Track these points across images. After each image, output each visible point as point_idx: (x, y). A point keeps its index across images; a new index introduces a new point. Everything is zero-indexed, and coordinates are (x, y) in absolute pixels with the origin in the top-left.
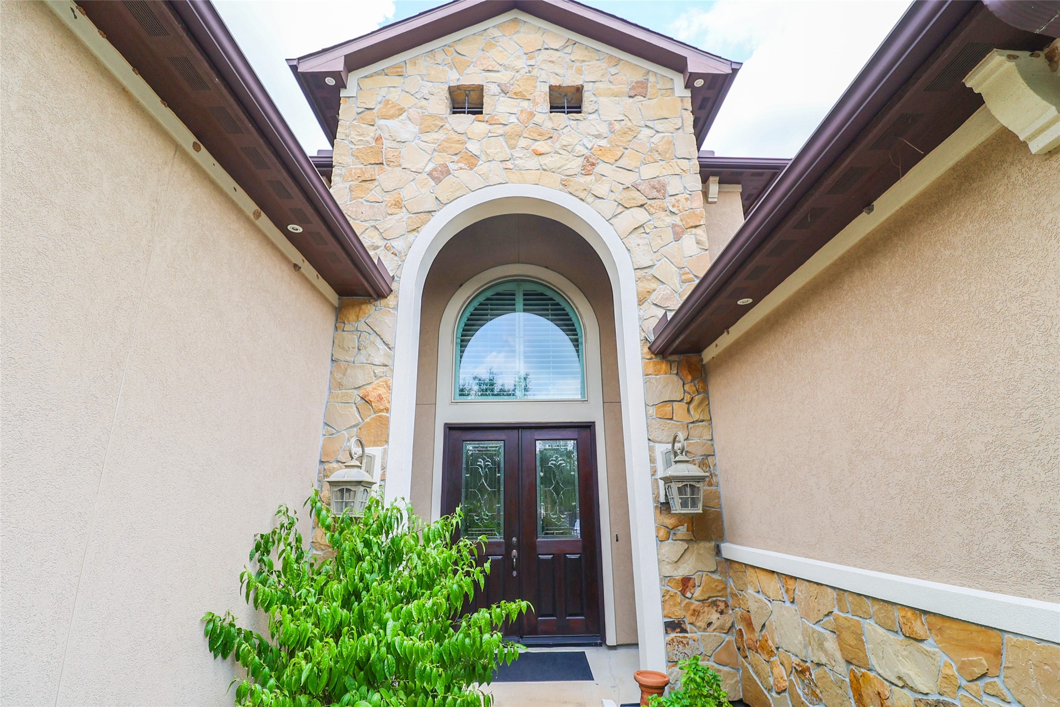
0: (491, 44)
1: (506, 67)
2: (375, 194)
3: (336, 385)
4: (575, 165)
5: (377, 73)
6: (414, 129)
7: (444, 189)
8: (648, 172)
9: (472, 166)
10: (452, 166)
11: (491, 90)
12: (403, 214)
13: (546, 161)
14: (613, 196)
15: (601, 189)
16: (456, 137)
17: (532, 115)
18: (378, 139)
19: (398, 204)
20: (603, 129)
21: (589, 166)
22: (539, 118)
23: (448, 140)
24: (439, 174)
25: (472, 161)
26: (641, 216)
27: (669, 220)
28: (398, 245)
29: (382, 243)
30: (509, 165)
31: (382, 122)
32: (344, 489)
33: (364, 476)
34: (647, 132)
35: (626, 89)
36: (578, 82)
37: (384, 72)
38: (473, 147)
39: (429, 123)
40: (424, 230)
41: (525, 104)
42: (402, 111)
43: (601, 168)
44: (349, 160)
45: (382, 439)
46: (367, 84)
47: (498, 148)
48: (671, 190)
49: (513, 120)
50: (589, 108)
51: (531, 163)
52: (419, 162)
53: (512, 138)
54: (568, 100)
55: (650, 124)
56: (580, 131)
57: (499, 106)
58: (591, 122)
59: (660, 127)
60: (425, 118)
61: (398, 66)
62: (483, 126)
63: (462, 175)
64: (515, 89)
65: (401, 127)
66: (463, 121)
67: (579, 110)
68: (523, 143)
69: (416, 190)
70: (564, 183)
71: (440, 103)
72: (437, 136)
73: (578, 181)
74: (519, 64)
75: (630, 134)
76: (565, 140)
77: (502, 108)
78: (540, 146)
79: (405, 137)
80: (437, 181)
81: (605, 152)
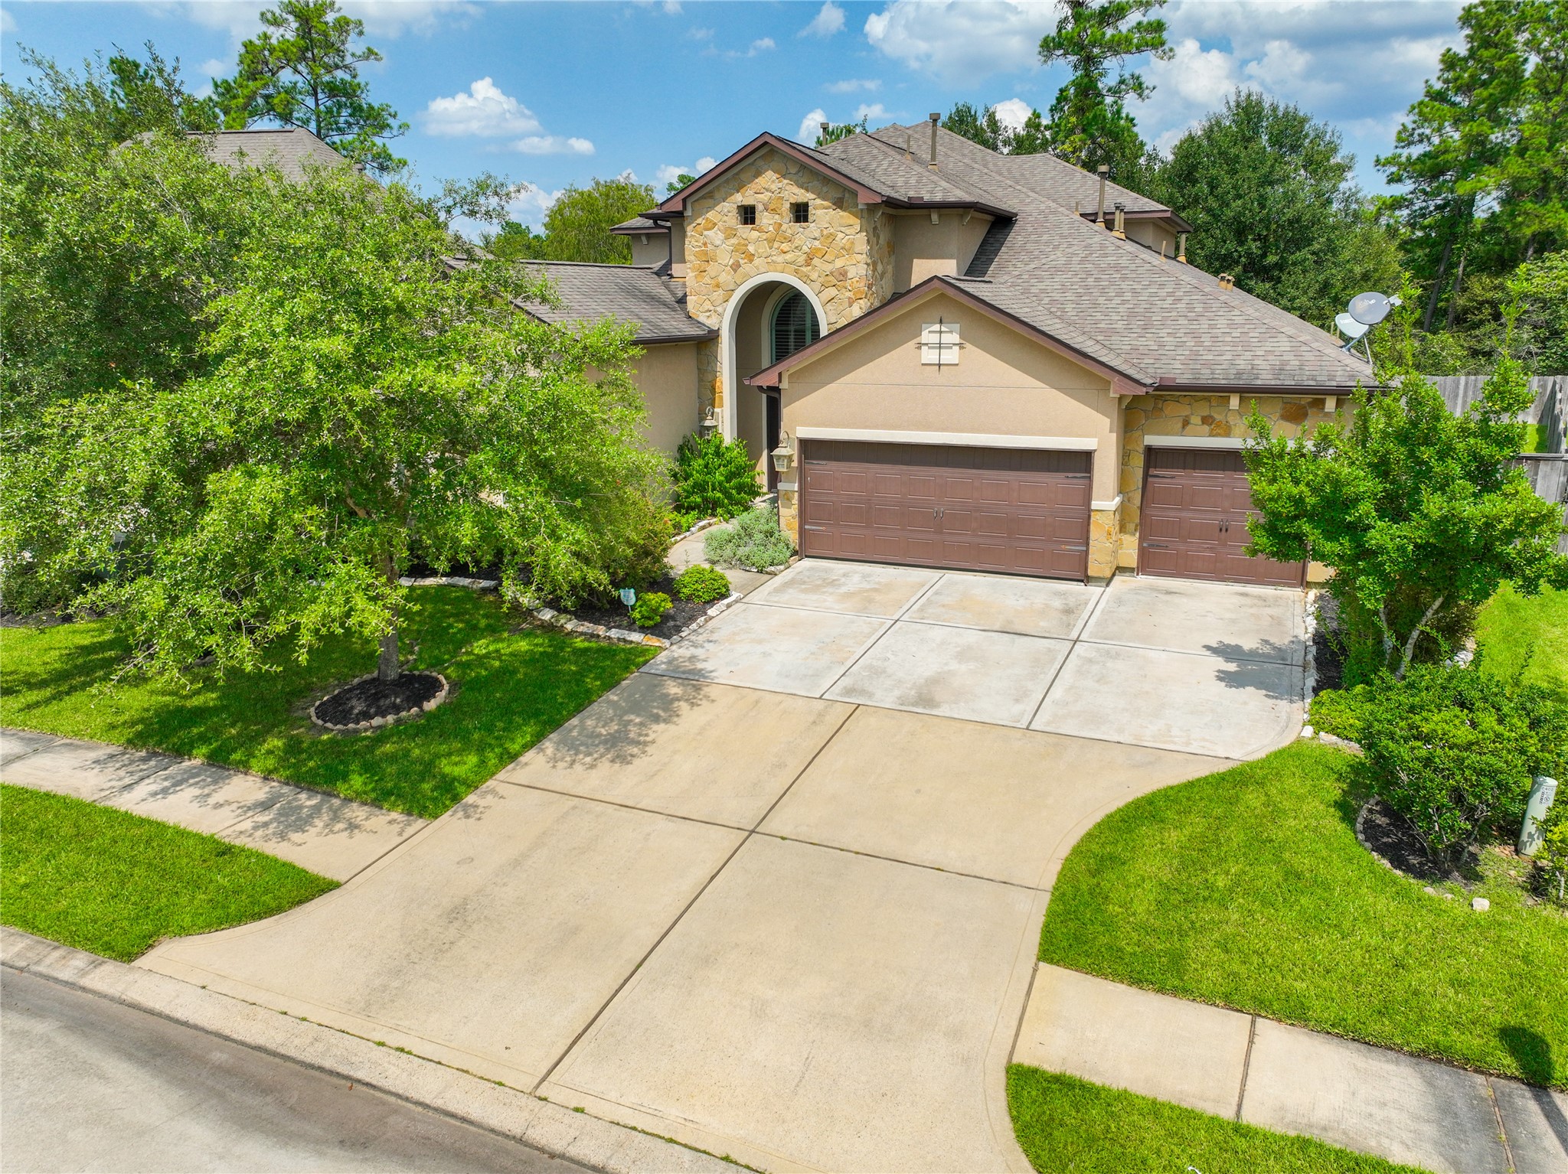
0: (760, 174)
1: (767, 190)
2: (707, 280)
3: (701, 380)
4: (802, 259)
5: (700, 197)
6: (721, 236)
7: (738, 278)
8: (839, 263)
9: (751, 261)
10: (742, 262)
11: (760, 207)
12: (721, 292)
13: (789, 257)
14: (820, 280)
15: (814, 276)
16: (743, 242)
17: (781, 225)
18: (705, 244)
19: (718, 286)
20: (817, 234)
21: (809, 261)
22: (784, 227)
23: (739, 244)
24: (736, 267)
25: (751, 257)
26: (833, 292)
27: (848, 294)
28: (720, 309)
29: (712, 308)
30: (769, 260)
31: (706, 233)
32: (706, 429)
33: (714, 423)
34: (840, 235)
35: (830, 203)
36: (805, 200)
37: (703, 197)
38: (751, 249)
39: (730, 233)
40: (731, 300)
41: (777, 216)
42: (715, 224)
43: (816, 261)
44: (692, 258)
45: (719, 407)
46: (697, 208)
47: (764, 248)
48: (850, 275)
49: (771, 228)
50: (810, 218)
51: (780, 259)
52: (725, 258)
53: (771, 241)
54: (801, 213)
55: (843, 229)
56: (806, 235)
57: (764, 219)
58: (812, 228)
59: (848, 232)
60: (727, 229)
61: (711, 192)
62: (755, 234)
63: (747, 267)
64: (772, 206)
65: (715, 236)
66: (745, 231)
67: (806, 220)
68: (776, 245)
69: (725, 277)
70: (796, 271)
71: (733, 219)
72: (734, 241)
73: (804, 269)
74: (774, 187)
75: (832, 237)
76: (797, 242)
77: (765, 221)
78: (785, 247)
79: (718, 243)
80: (735, 271)
81: (818, 250)
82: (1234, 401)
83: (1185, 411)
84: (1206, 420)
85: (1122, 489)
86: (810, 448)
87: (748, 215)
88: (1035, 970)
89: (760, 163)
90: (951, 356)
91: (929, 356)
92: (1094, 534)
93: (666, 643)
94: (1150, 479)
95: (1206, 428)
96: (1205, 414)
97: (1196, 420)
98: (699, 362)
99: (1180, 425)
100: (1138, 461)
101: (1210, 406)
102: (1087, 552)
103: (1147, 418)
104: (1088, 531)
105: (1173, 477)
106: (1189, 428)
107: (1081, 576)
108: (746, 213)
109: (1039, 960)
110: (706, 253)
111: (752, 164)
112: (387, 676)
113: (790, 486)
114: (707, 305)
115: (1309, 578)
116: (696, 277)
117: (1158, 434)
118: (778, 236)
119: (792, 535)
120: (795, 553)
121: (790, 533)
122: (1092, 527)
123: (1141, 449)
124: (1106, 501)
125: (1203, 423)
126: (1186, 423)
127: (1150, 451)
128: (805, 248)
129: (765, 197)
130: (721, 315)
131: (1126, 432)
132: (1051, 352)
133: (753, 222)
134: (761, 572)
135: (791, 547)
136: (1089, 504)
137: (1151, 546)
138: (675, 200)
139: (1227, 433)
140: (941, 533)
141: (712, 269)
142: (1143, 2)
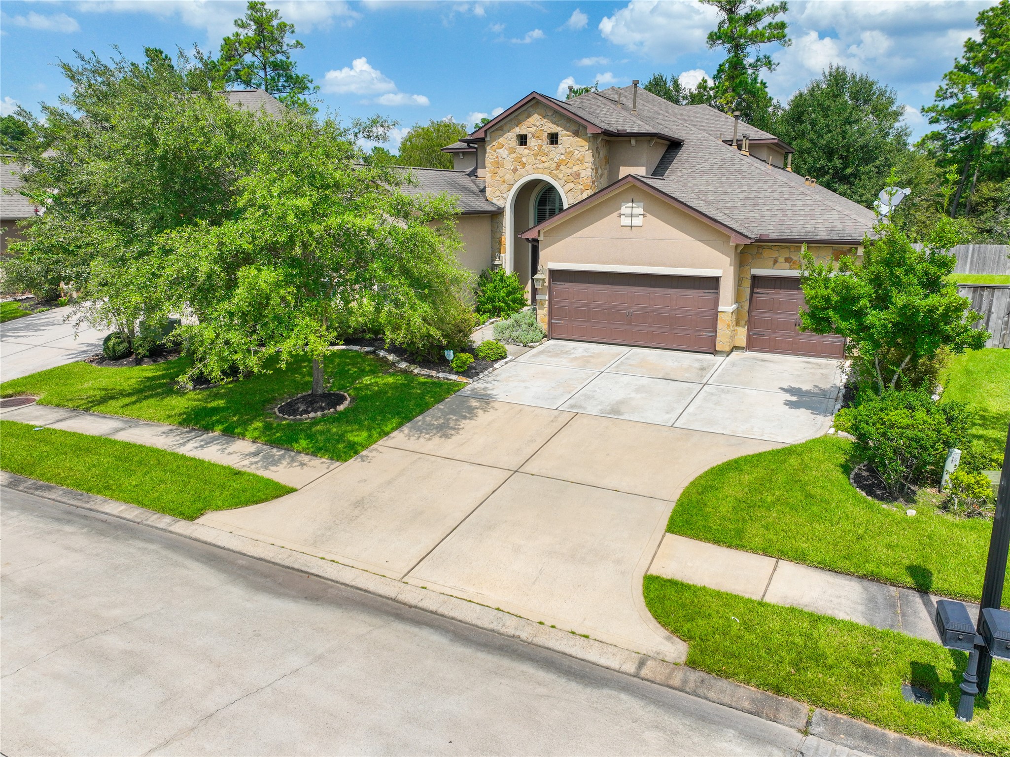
0: (530, 116)
1: (534, 126)
2: (498, 178)
3: (493, 237)
4: (554, 166)
5: (495, 130)
6: (507, 152)
7: (516, 177)
8: (575, 169)
9: (524, 167)
10: (518, 167)
11: (529, 136)
12: (506, 185)
13: (546, 165)
14: (564, 178)
15: (561, 176)
16: (519, 156)
17: (542, 146)
18: (497, 157)
19: (504, 182)
20: (563, 152)
21: (558, 167)
22: (544, 147)
23: (517, 157)
24: (515, 171)
25: (524, 165)
26: (571, 185)
27: (581, 187)
28: (505, 195)
29: (500, 195)
30: (535, 167)
31: (498, 150)
32: (496, 266)
33: (500, 262)
34: (577, 152)
35: (571, 133)
36: (556, 131)
37: (497, 130)
38: (524, 160)
39: (512, 151)
40: (512, 190)
41: (540, 141)
42: (503, 145)
43: (562, 167)
44: (490, 165)
45: (503, 253)
46: (493, 136)
47: (531, 160)
48: (582, 176)
49: (536, 148)
50: (559, 142)
51: (541, 166)
52: (509, 166)
53: (536, 155)
54: (553, 139)
55: (578, 148)
56: (556, 152)
57: (531, 142)
58: (560, 148)
59: (581, 150)
60: (510, 148)
61: (501, 127)
62: (527, 151)
63: (521, 171)
64: (537, 135)
65: (504, 152)
66: (521, 149)
67: (557, 143)
68: (539, 158)
69: (509, 177)
70: (550, 173)
71: (514, 143)
72: (514, 155)
73: (555, 172)
74: (538, 124)
75: (571, 153)
76: (551, 156)
77: (532, 144)
78: (544, 159)
79: (505, 156)
80: (514, 173)
81: (563, 160)
82: (804, 248)
83: (775, 254)
84: (787, 260)
85: (738, 300)
86: (555, 275)
87: (523, 140)
88: (663, 536)
89: (530, 109)
90: (638, 221)
91: (625, 221)
92: (720, 325)
93: (471, 381)
94: (754, 295)
95: (787, 265)
96: (787, 256)
97: (781, 260)
98: (492, 226)
99: (772, 263)
100: (747, 284)
101: (790, 252)
102: (715, 337)
103: (753, 259)
104: (716, 324)
105: (768, 294)
106: (777, 264)
107: (710, 350)
108: (521, 139)
109: (666, 532)
110: (497, 162)
111: (526, 110)
112: (317, 392)
113: (543, 297)
114: (498, 193)
116: (491, 176)
117: (759, 268)
118: (540, 152)
119: (544, 327)
120: (545, 336)
121: (542, 322)
122: (719, 321)
123: (749, 277)
124: (727, 306)
125: (786, 262)
126: (776, 261)
127: (754, 278)
128: (556, 160)
129: (533, 129)
130: (505, 199)
131: (740, 267)
132: (696, 219)
133: (525, 144)
134: (524, 346)
135: (543, 333)
136: (717, 308)
137: (755, 334)
138: (480, 132)
139: (800, 267)
140: (631, 325)
141: (501, 172)
142: (772, 10)
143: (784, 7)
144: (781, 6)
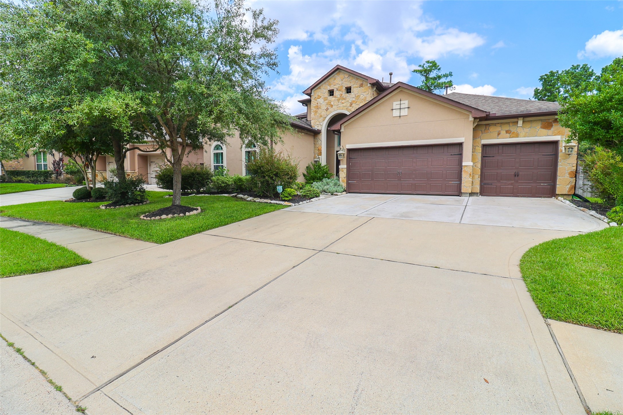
0: (335, 79)
1: (338, 84)
2: (318, 114)
3: (315, 147)
4: (349, 105)
5: (316, 89)
6: (323, 100)
7: (328, 113)
9: (332, 107)
10: (329, 108)
11: (335, 90)
12: (322, 118)
13: (344, 105)
15: (353, 110)
16: (329, 101)
17: (342, 94)
18: (317, 103)
19: (321, 116)
20: (354, 96)
21: (351, 105)
23: (328, 102)
24: (327, 109)
25: (332, 106)
28: (321, 124)
29: (319, 124)
30: (338, 106)
31: (318, 100)
32: (316, 162)
33: (318, 160)
34: (362, 96)
35: (358, 85)
36: (350, 86)
37: (317, 89)
38: (332, 103)
39: (325, 99)
40: (325, 120)
41: (341, 92)
42: (321, 97)
43: (353, 105)
44: (313, 108)
45: (321, 155)
46: (315, 92)
47: (336, 103)
49: (339, 96)
50: (352, 91)
51: (342, 105)
52: (324, 107)
53: (338, 100)
54: (349, 90)
55: (362, 93)
56: (350, 97)
57: (336, 93)
58: (352, 94)
59: (364, 94)
60: (324, 98)
61: (320, 87)
62: (334, 98)
63: (331, 109)
64: (339, 89)
65: (321, 101)
66: (331, 98)
67: (350, 92)
68: (340, 101)
69: (324, 113)
70: (347, 109)
71: (327, 94)
72: (327, 101)
73: (349, 108)
74: (340, 83)
75: (359, 96)
76: (347, 100)
77: (337, 94)
78: (343, 101)
79: (321, 102)
80: (327, 111)
81: (354, 101)
82: (520, 122)
83: (498, 129)
84: (507, 132)
85: (473, 160)
86: (351, 151)
87: (331, 93)
89: (336, 76)
90: (404, 112)
91: (396, 113)
92: (464, 175)
93: (294, 204)
94: (484, 158)
95: (508, 135)
96: (507, 129)
97: (503, 132)
98: (314, 141)
99: (497, 134)
100: (479, 149)
101: (509, 126)
102: (461, 184)
103: (482, 133)
104: (461, 175)
105: (493, 157)
106: (500, 136)
107: (458, 194)
110: (317, 106)
111: (333, 76)
113: (343, 166)
114: (318, 123)
115: (557, 193)
116: (314, 114)
117: (487, 139)
118: (342, 98)
119: (344, 185)
120: (345, 191)
121: (343, 182)
122: (463, 173)
123: (480, 146)
124: (468, 163)
125: (506, 133)
126: (499, 134)
127: (484, 146)
128: (350, 101)
129: (337, 86)
131: (473, 139)
133: (333, 95)
134: (332, 195)
135: (343, 188)
136: (462, 163)
137: (485, 184)
138: (308, 90)
139: (517, 136)
140: (400, 180)
141: (319, 111)
142: (446, 76)
143: (451, 74)
144: (449, 74)
